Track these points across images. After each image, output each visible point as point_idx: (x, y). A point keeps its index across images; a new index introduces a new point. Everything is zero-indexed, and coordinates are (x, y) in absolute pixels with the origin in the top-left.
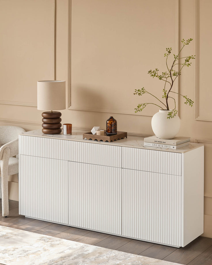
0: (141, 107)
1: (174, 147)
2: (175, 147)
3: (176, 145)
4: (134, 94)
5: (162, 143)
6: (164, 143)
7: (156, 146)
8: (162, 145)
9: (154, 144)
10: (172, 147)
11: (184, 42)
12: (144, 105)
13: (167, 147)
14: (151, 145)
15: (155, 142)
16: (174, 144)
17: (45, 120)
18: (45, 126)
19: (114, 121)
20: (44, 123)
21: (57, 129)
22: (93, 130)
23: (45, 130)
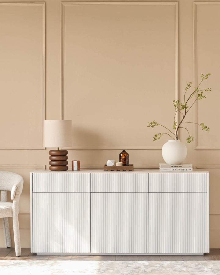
0: (158, 136)
1: (190, 170)
2: (192, 169)
3: (192, 167)
4: (148, 126)
5: (179, 167)
6: (181, 167)
8: (179, 169)
9: (170, 169)
10: (188, 169)
12: (160, 134)
13: (184, 170)
14: (168, 170)
15: (172, 167)
16: (190, 166)
17: (54, 158)
18: (54, 163)
19: (128, 154)
20: (53, 160)
21: (65, 166)
22: (110, 163)
23: (54, 168)
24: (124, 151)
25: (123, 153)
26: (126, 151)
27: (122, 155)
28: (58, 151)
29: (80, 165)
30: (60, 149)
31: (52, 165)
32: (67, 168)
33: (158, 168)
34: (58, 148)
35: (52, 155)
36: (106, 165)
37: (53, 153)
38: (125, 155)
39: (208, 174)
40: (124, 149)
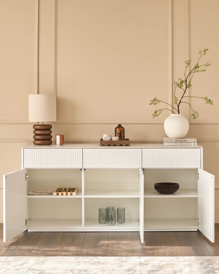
1: (195, 144)
2: (196, 144)
3: (196, 142)
5: (183, 142)
7: (177, 145)
8: (184, 143)
9: (175, 143)
10: (193, 144)
11: (201, 53)
12: (160, 110)
13: (189, 145)
14: (173, 144)
15: (176, 142)
16: (194, 141)
17: (38, 132)
18: (38, 137)
19: (123, 128)
20: (36, 135)
21: (50, 140)
22: (106, 137)
23: (38, 142)
24: (120, 125)
25: (118, 128)
26: (122, 125)
27: (117, 129)
28: (43, 125)
29: (64, 139)
30: (44, 124)
31: (36, 140)
32: (51, 142)
33: (162, 142)
34: (43, 122)
35: (36, 130)
36: (102, 140)
37: (37, 127)
38: (120, 130)
39: (202, 149)
40: (120, 123)
